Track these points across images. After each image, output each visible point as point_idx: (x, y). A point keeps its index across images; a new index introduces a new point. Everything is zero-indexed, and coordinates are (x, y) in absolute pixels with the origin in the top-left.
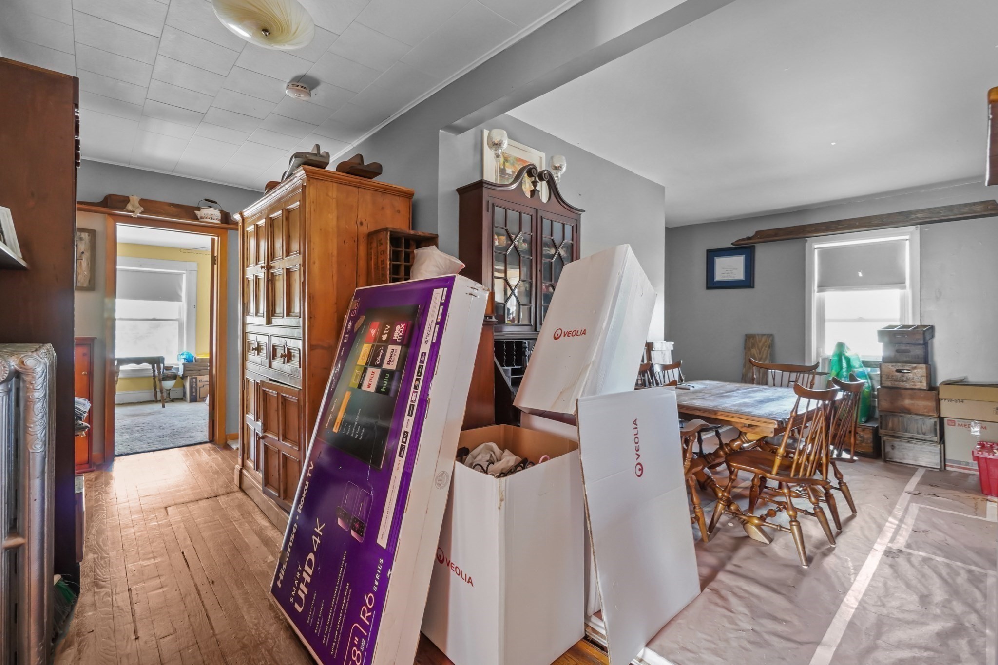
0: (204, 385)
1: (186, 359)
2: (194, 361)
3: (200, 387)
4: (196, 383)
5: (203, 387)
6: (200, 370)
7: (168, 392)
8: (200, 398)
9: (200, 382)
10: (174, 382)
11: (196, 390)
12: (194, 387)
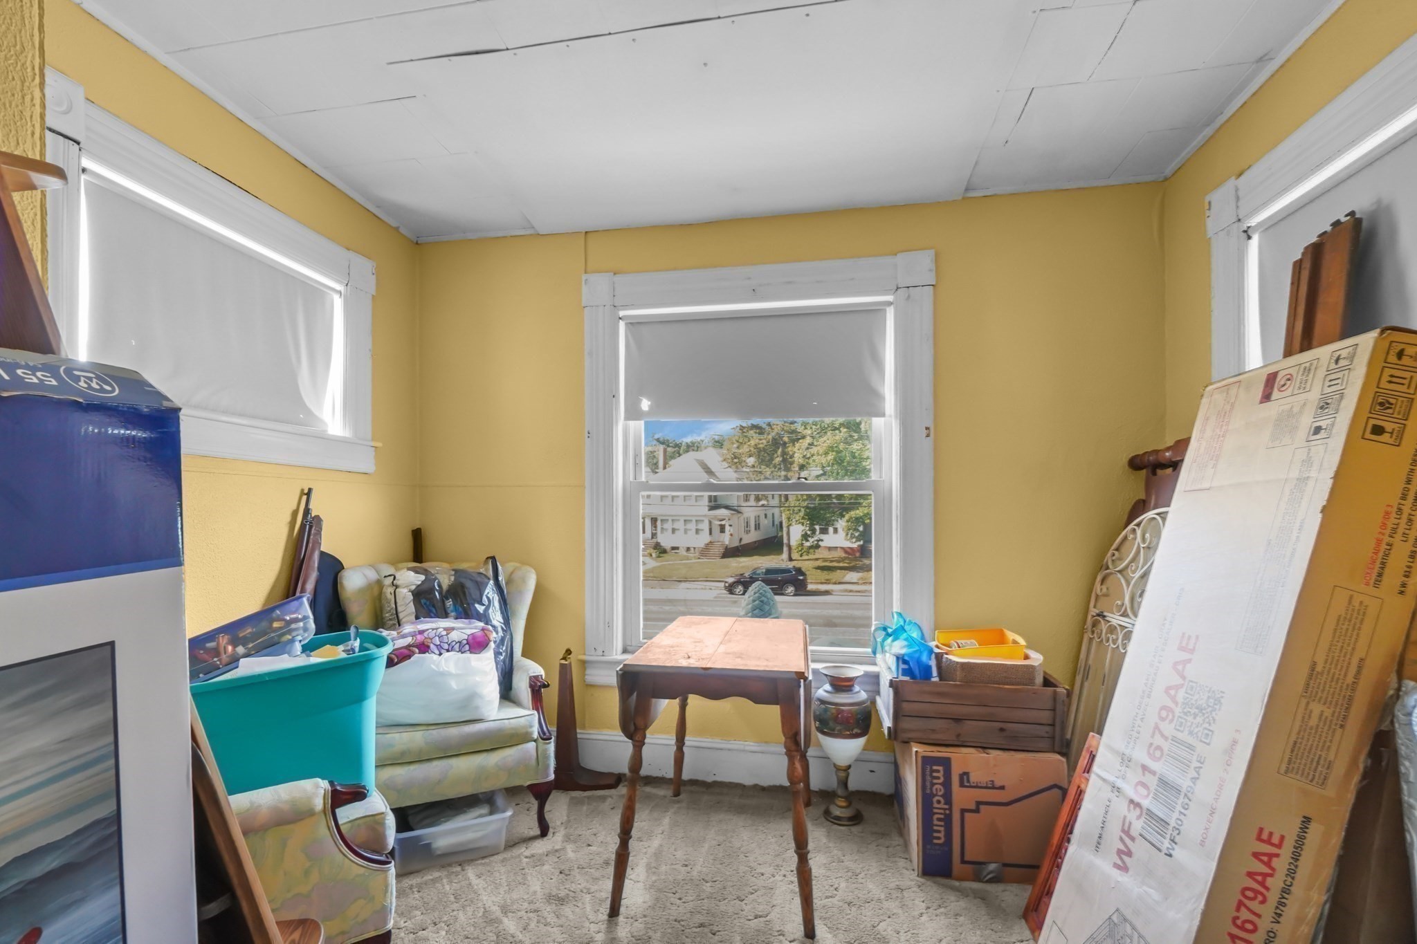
0: (979, 803)
1: (905, 662)
2: (935, 672)
3: (963, 811)
4: (947, 784)
5: (977, 811)
6: (957, 720)
7: (842, 774)
8: (963, 862)
9: (962, 785)
10: (861, 742)
11: (948, 820)
12: (939, 805)
